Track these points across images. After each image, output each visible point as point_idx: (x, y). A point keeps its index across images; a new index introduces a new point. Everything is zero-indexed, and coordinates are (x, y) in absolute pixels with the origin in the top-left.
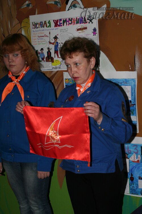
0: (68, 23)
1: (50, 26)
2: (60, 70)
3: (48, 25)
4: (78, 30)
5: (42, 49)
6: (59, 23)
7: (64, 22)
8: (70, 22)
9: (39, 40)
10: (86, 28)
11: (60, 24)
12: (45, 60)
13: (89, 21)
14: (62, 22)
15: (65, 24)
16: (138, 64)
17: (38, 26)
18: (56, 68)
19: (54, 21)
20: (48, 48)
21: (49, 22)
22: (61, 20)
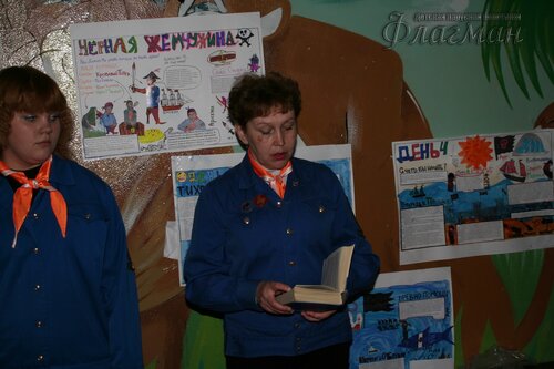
0: (186, 44)
1: (135, 48)
2: (162, 151)
3: (128, 47)
4: (213, 59)
5: (109, 105)
6: (160, 44)
7: (175, 41)
8: (192, 42)
9: (102, 84)
10: (233, 56)
11: (164, 45)
12: (117, 130)
13: (241, 41)
14: (170, 40)
15: (179, 45)
16: (352, 129)
17: (95, 49)
18: (151, 148)
19: (146, 38)
20: (129, 102)
21: (132, 41)
22: (166, 36)
